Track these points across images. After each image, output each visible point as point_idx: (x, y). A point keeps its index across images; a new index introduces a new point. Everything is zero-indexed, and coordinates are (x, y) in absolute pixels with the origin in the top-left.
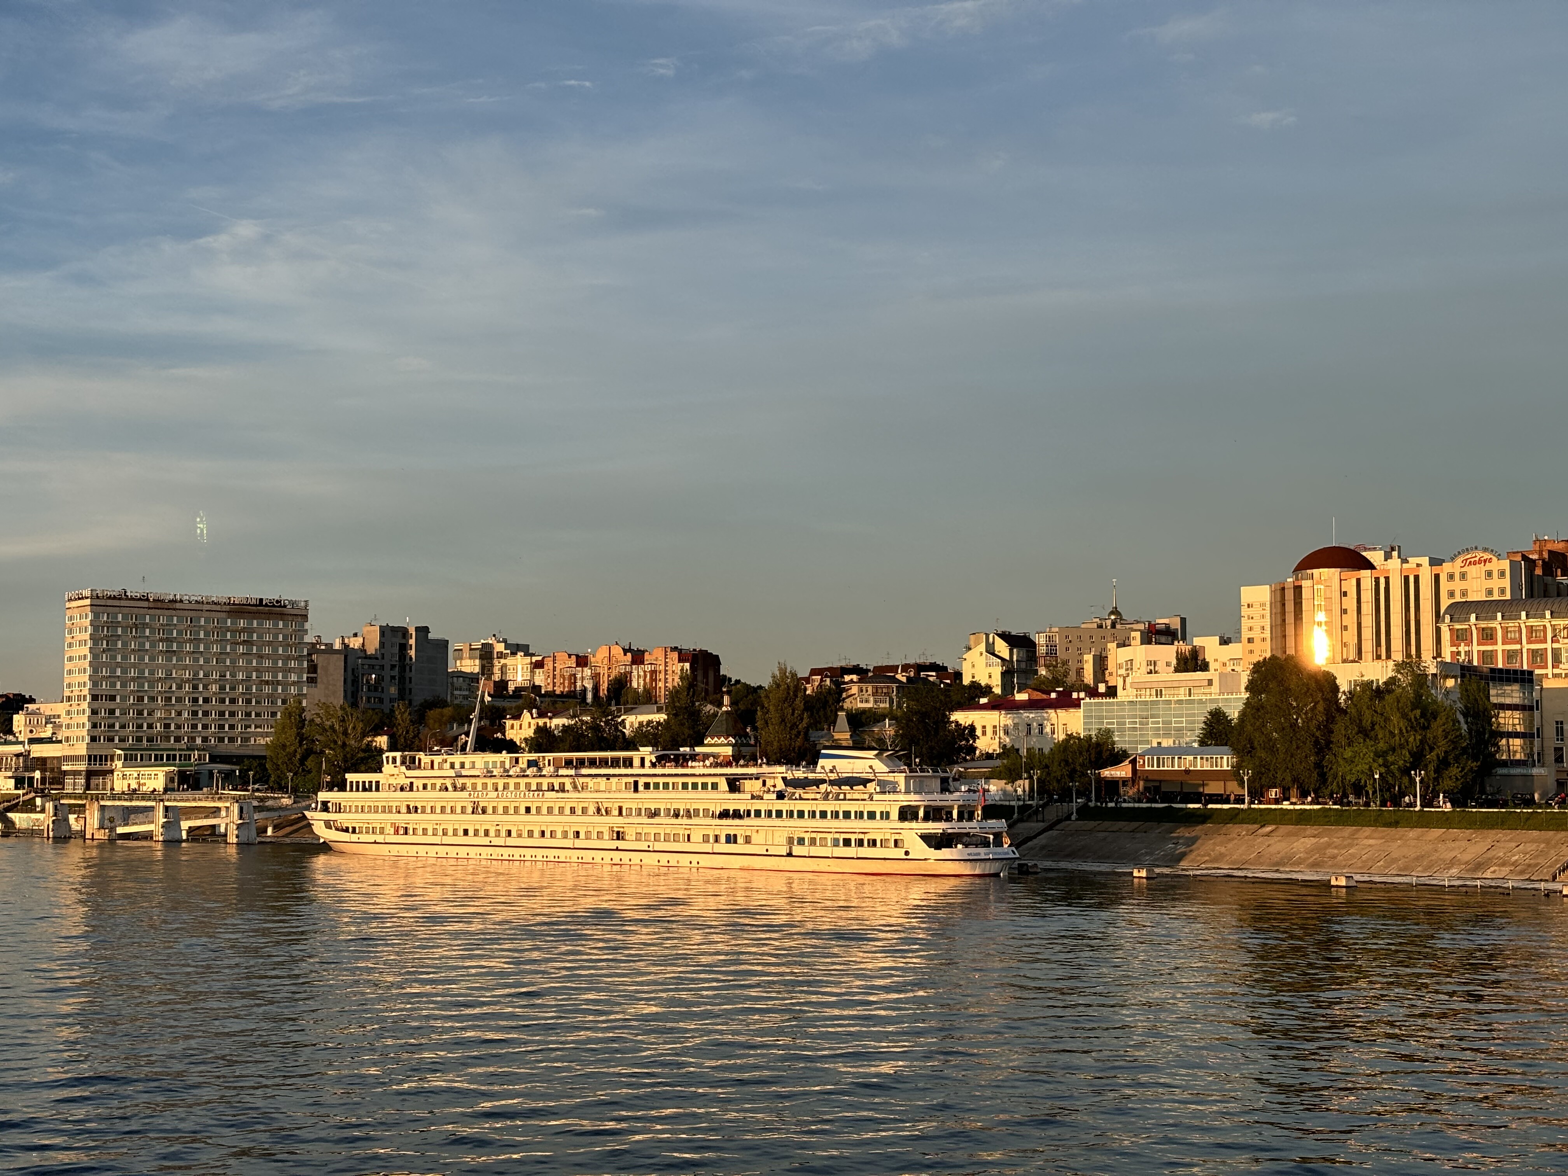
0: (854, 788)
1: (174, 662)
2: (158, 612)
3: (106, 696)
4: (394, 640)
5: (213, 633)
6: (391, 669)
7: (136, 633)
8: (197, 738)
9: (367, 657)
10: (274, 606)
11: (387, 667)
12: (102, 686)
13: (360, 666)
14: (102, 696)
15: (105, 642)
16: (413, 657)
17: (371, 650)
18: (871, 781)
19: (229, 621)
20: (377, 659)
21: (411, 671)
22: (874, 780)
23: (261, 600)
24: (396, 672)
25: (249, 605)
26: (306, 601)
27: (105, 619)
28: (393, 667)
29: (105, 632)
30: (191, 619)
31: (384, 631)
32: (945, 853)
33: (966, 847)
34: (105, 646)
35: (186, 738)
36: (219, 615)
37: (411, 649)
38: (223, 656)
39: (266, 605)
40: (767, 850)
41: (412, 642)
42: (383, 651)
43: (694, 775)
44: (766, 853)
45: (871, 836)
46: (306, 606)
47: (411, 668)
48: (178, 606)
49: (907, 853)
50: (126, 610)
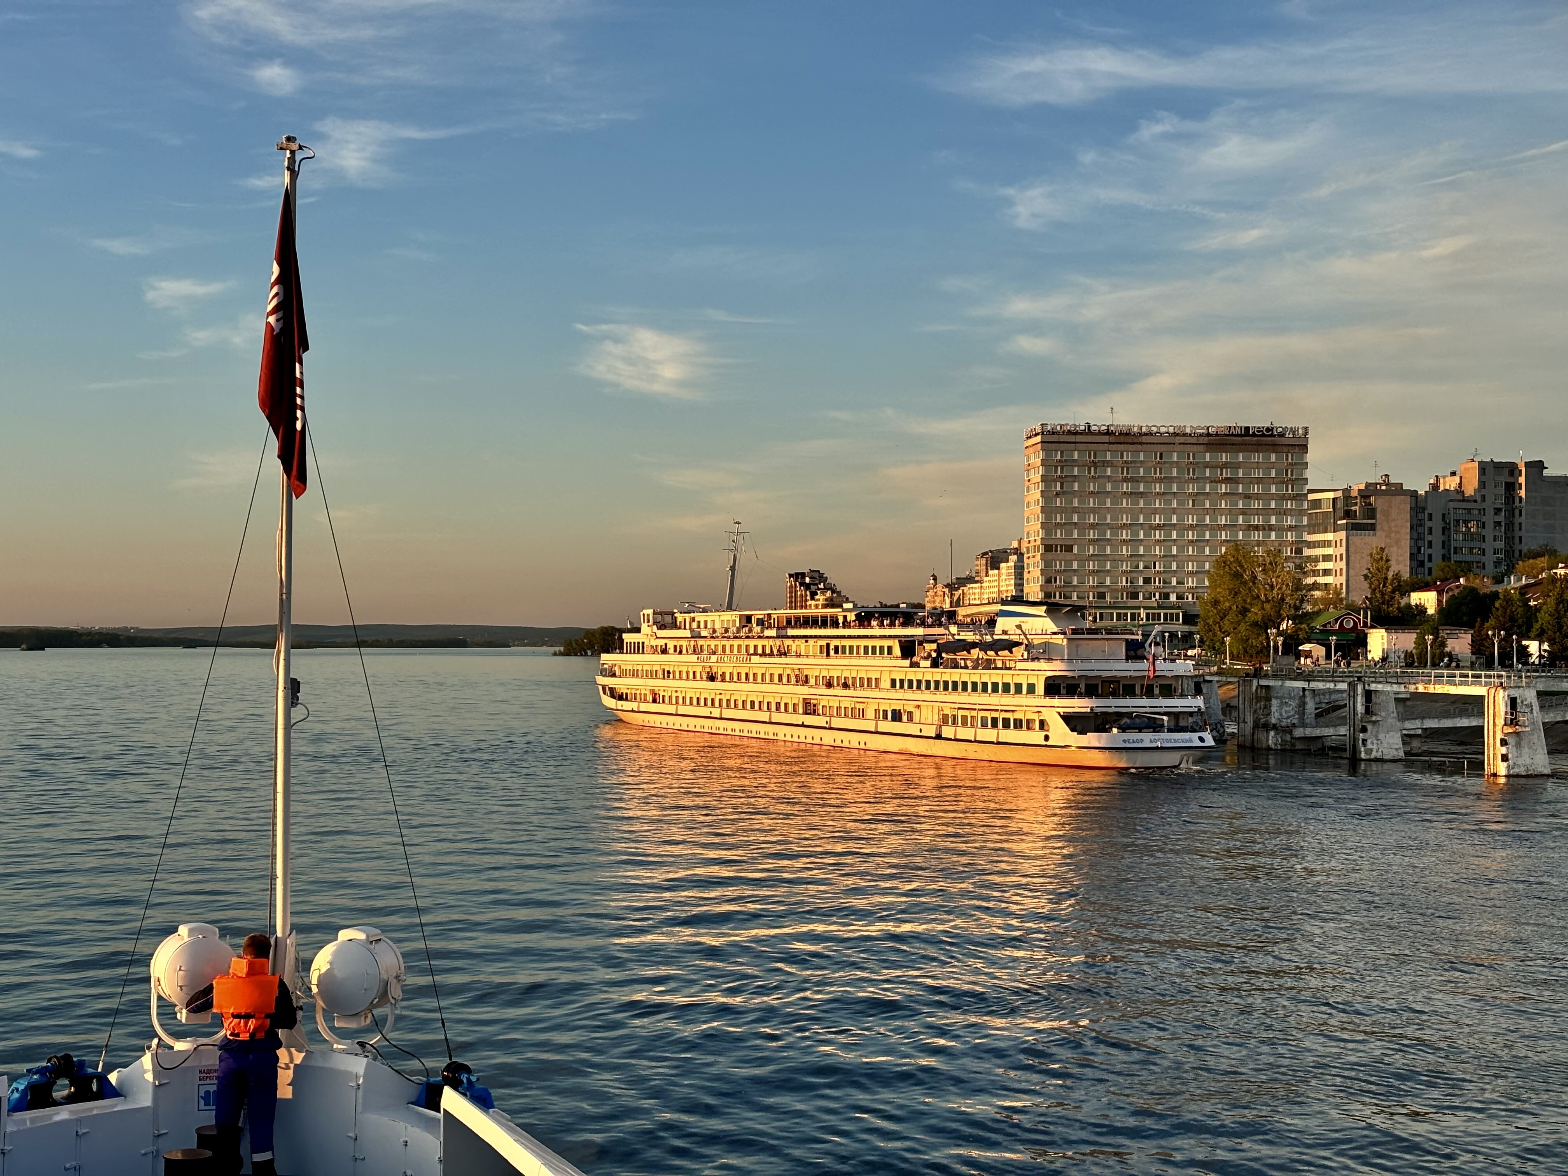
0: (999, 653)
1: (1141, 505)
2: (1121, 447)
3: (1061, 546)
4: (1498, 478)
5: (1188, 470)
6: (1496, 514)
7: (1095, 473)
8: (1171, 595)
9: (1464, 500)
10: (1263, 435)
11: (1490, 512)
12: (1056, 535)
13: (1452, 511)
14: (1056, 546)
15: (1058, 484)
16: (1524, 496)
17: (1470, 489)
18: (1018, 644)
19: (1208, 455)
20: (1476, 501)
21: (1520, 515)
22: (1021, 644)
23: (1247, 429)
24: (1501, 517)
25: (1232, 435)
26: (1306, 428)
27: (1059, 457)
28: (1497, 511)
29: (1059, 473)
30: (1161, 455)
31: (1483, 468)
32: (1092, 739)
33: (1124, 732)
34: (1058, 489)
35: (1157, 595)
36: (1195, 448)
37: (1520, 489)
38: (1201, 498)
39: (1254, 435)
40: (921, 731)
41: (1522, 480)
42: (1483, 492)
43: (872, 637)
44: (919, 734)
45: (1018, 716)
46: (1306, 433)
47: (1520, 511)
48: (1144, 439)
49: (1047, 738)
50: (1080, 446)
